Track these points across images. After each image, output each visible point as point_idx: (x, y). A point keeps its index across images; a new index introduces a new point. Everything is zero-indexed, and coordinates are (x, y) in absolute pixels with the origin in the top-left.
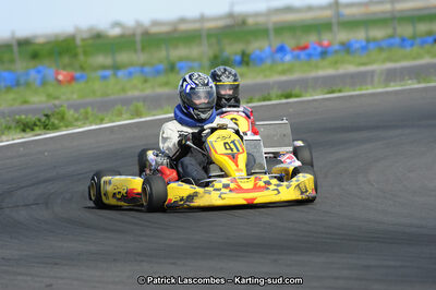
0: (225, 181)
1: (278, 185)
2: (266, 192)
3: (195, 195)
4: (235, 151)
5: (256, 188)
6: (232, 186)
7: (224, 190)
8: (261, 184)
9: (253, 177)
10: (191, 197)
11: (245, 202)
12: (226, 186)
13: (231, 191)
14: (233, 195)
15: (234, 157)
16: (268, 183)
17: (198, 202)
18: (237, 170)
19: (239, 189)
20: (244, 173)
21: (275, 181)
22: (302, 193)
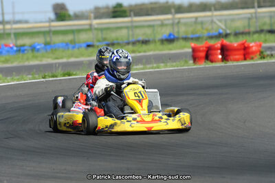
0: (134, 116)
1: (167, 119)
2: (159, 123)
3: (115, 124)
4: (141, 98)
5: (153, 121)
6: (139, 119)
7: (133, 122)
8: (157, 118)
9: (151, 114)
10: (112, 126)
11: (146, 130)
12: (134, 119)
13: (138, 122)
14: (139, 125)
15: (140, 102)
16: (161, 118)
17: (117, 129)
18: (142, 109)
19: (143, 121)
20: (146, 112)
21: (165, 117)
22: (182, 125)
